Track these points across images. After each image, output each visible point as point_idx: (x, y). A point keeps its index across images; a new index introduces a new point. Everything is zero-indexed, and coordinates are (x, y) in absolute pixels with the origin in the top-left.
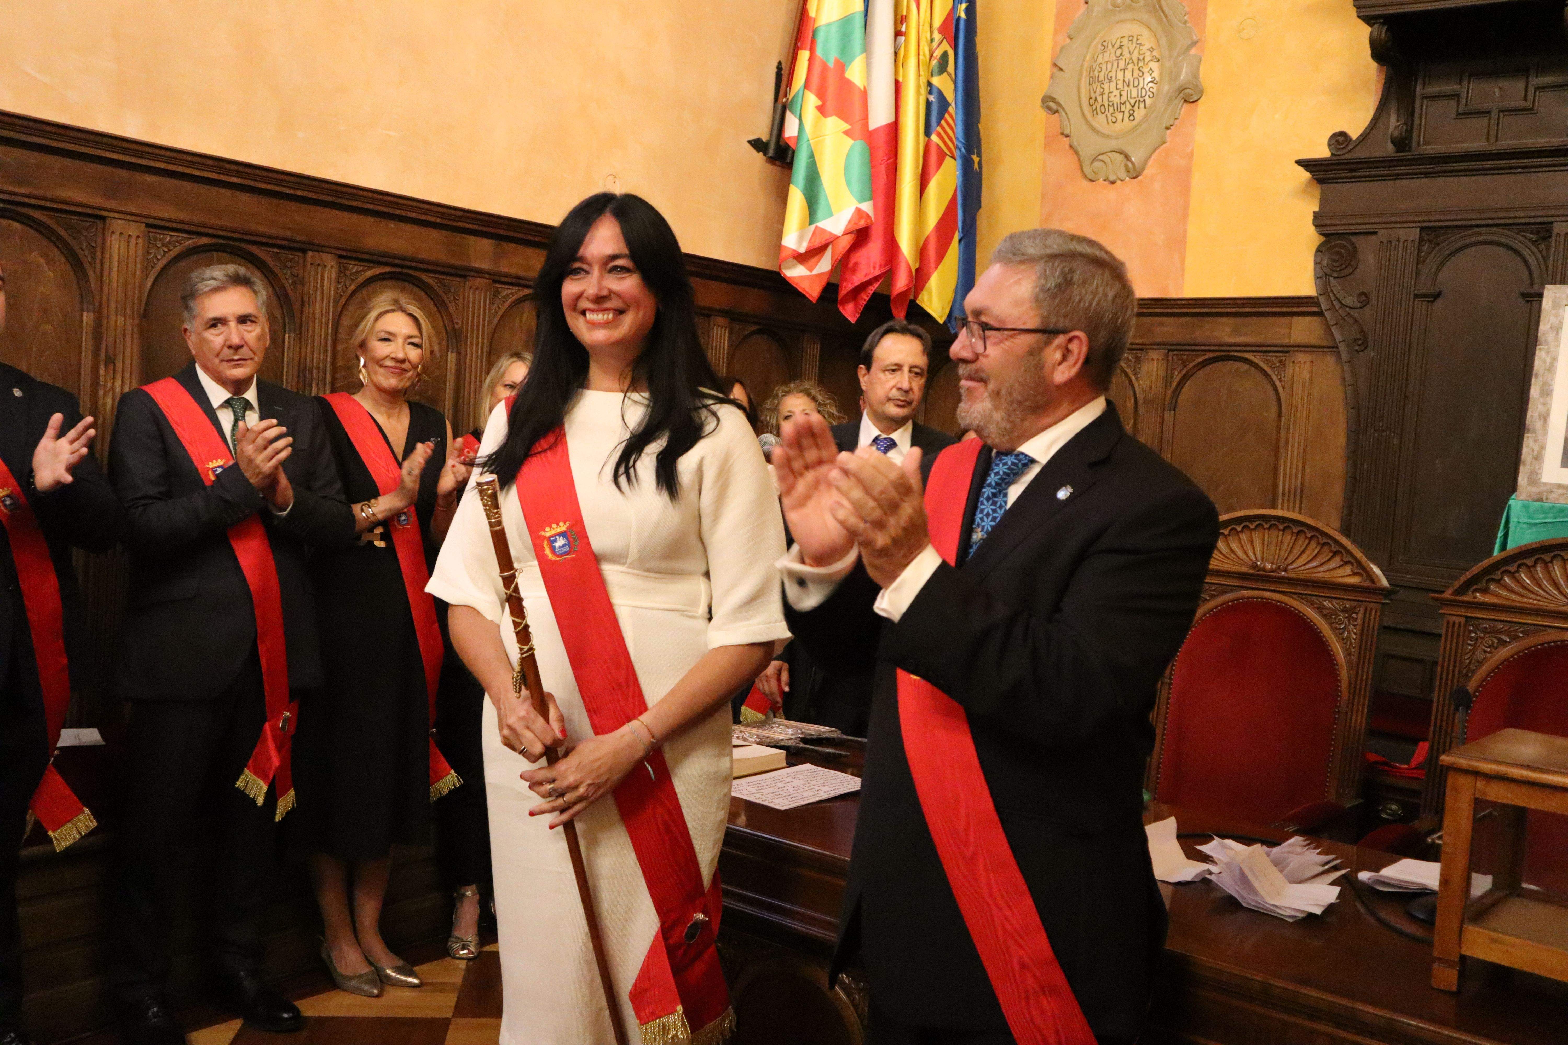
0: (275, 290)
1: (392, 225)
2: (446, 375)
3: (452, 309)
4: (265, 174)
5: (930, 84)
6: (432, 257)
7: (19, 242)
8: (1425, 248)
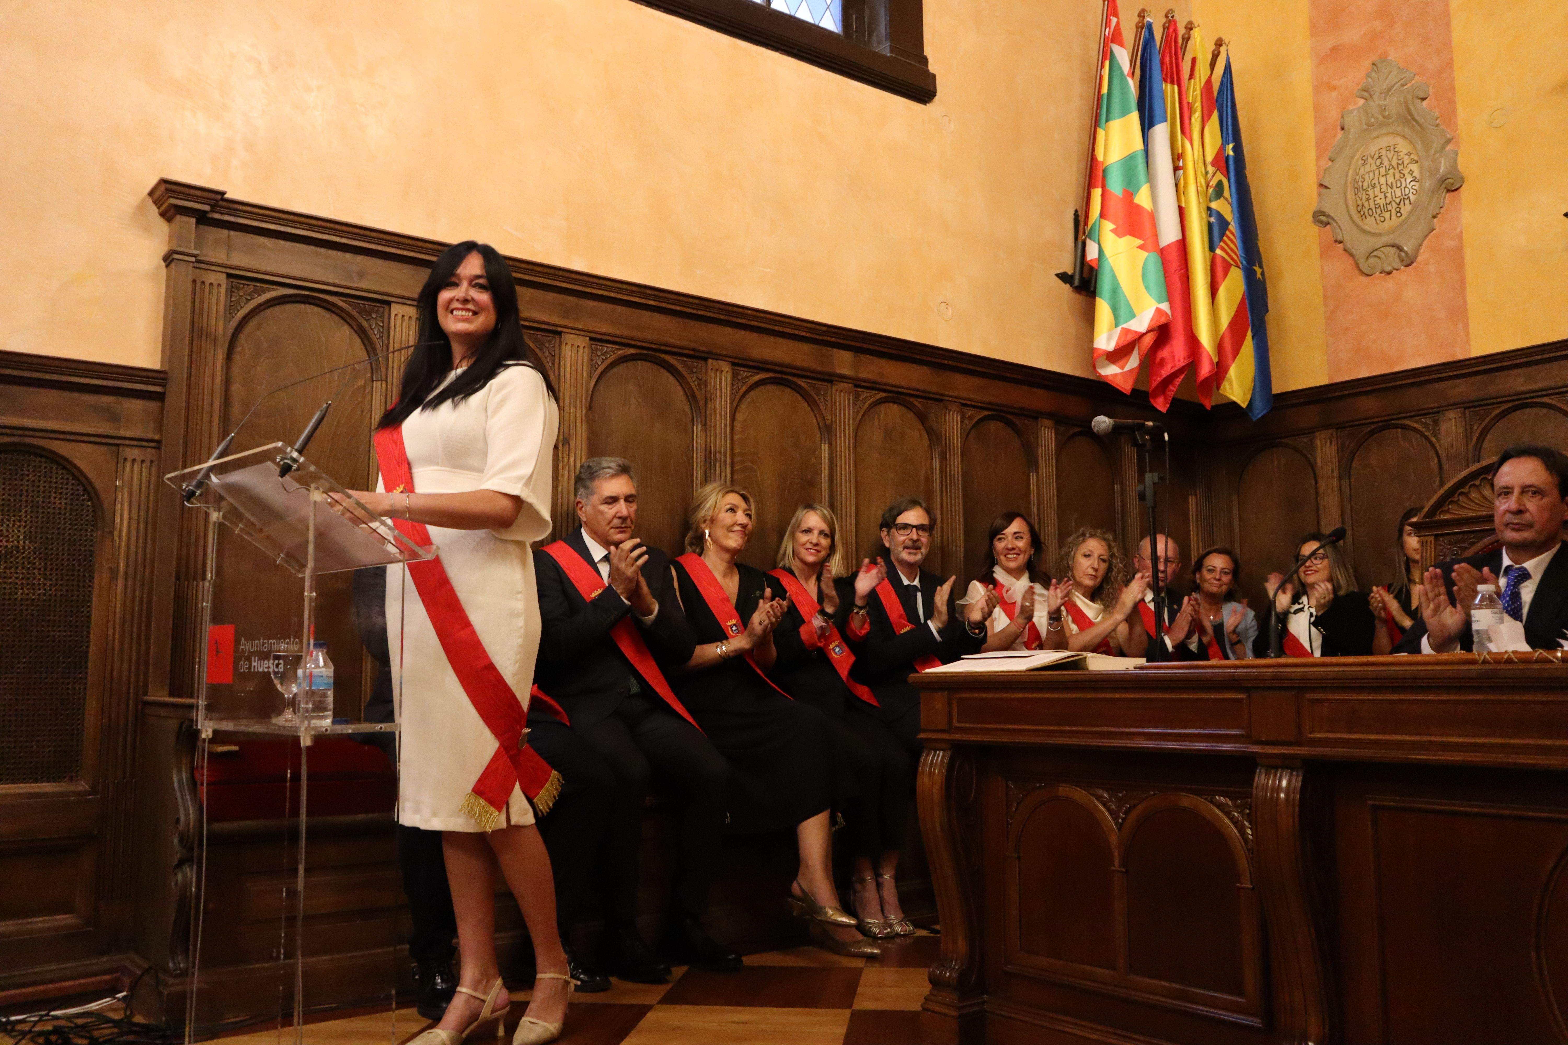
0: (685, 391)
1: (772, 339)
2: (821, 464)
3: (822, 408)
4: (675, 297)
5: (1209, 209)
6: (804, 364)
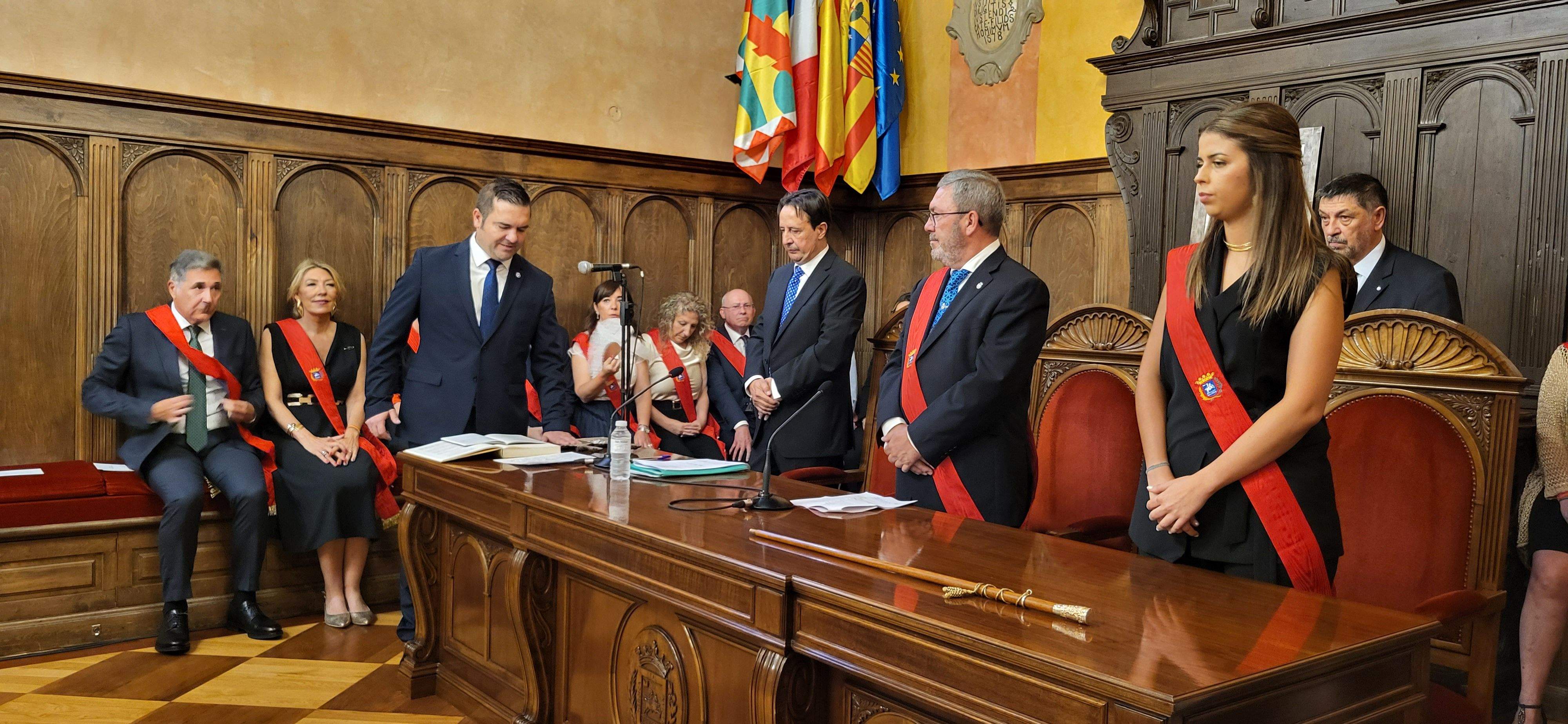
0: (365, 191)
5: (849, 27)
6: (476, 166)
7: (195, 168)
8: (1172, 117)
